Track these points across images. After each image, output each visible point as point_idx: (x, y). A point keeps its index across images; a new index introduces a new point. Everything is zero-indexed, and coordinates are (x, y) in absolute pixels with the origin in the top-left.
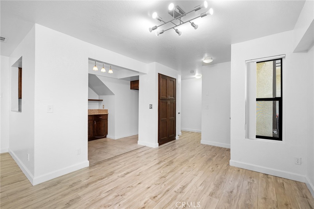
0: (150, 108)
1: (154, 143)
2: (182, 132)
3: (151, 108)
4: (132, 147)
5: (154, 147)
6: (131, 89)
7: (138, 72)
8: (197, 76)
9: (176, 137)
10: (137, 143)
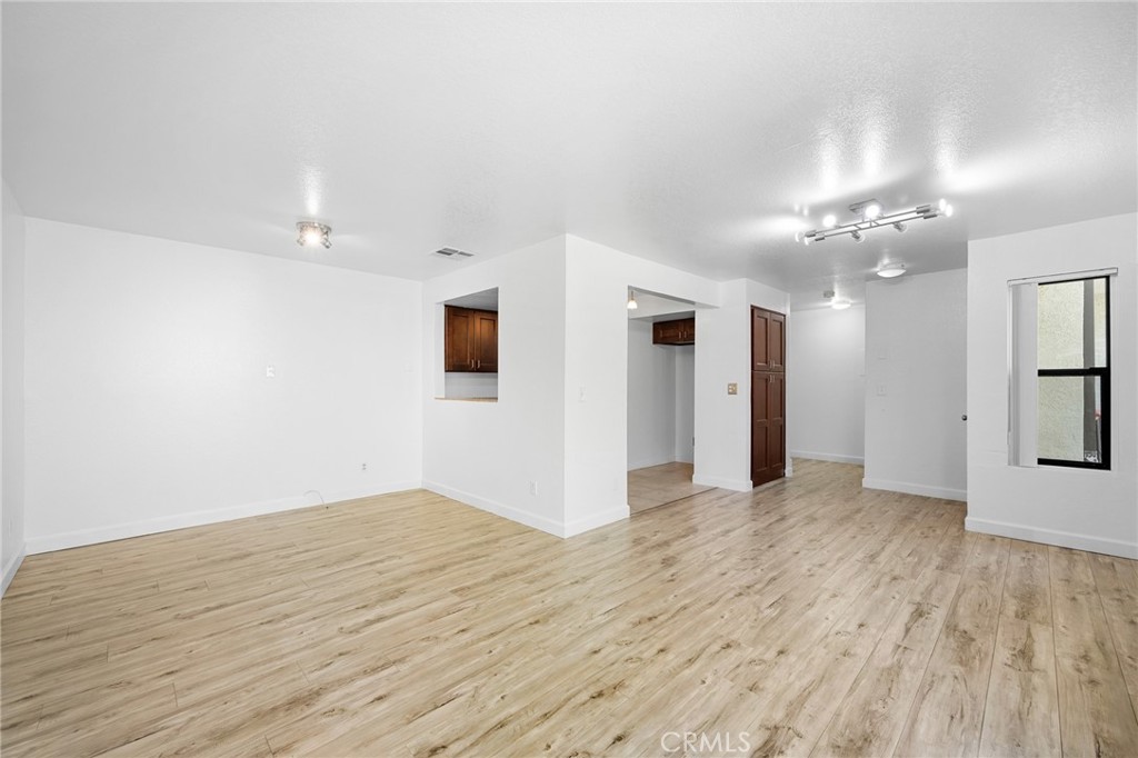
0: (730, 393)
1: (742, 481)
2: (794, 459)
3: (734, 393)
4: (680, 490)
5: (744, 491)
6: (655, 342)
7: (693, 303)
8: (840, 303)
9: (786, 471)
10: (691, 480)
